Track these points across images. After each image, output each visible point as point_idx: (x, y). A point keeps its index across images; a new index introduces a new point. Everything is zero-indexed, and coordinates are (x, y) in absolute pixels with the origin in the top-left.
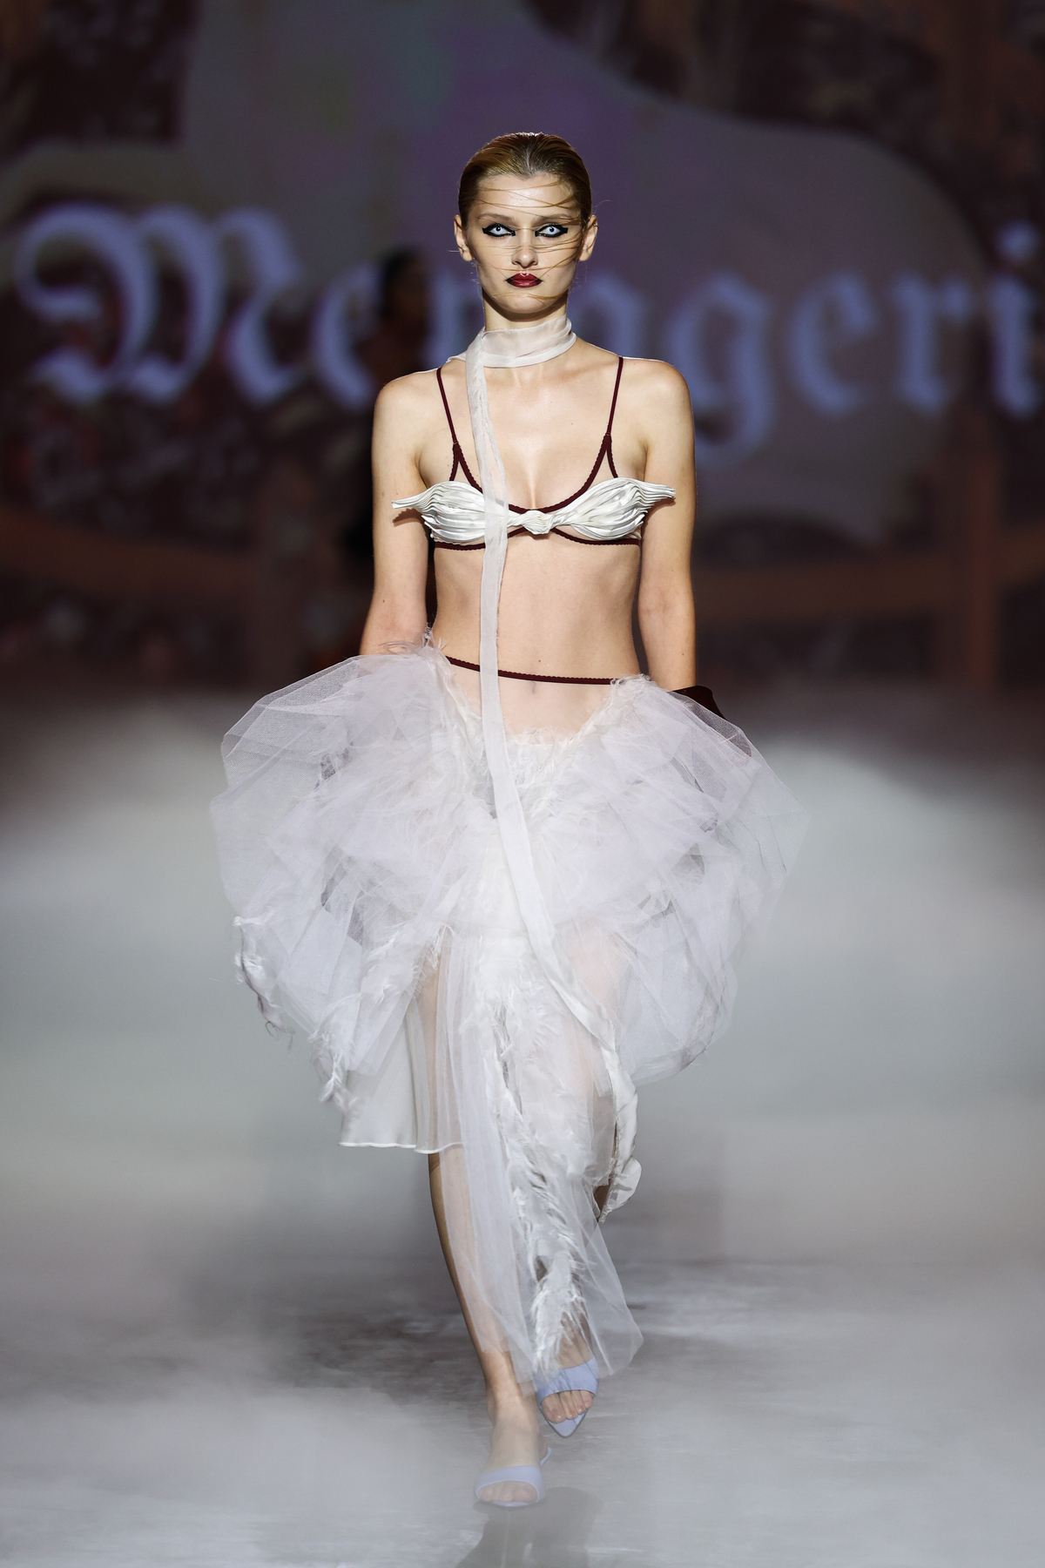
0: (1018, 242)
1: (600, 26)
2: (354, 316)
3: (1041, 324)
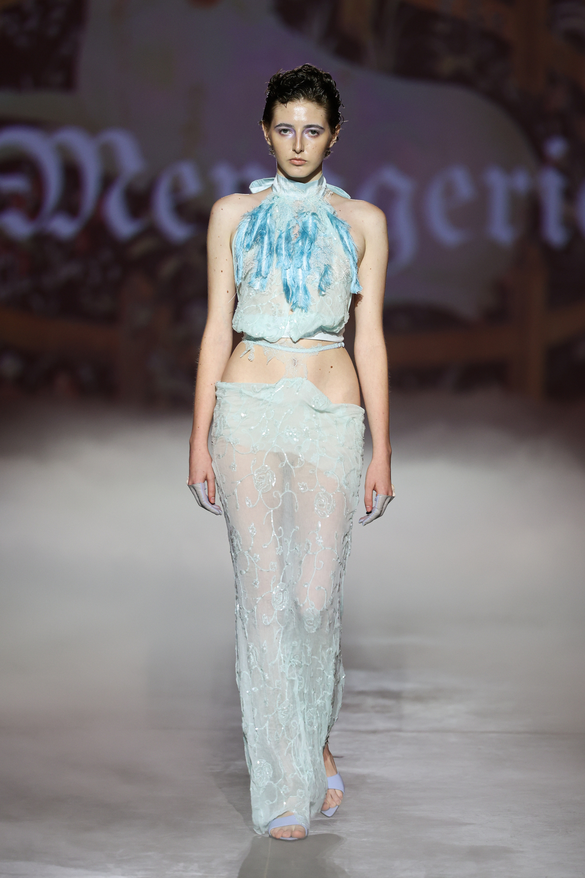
0: (556, 148)
1: (317, 24)
2: (176, 189)
3: (569, 195)
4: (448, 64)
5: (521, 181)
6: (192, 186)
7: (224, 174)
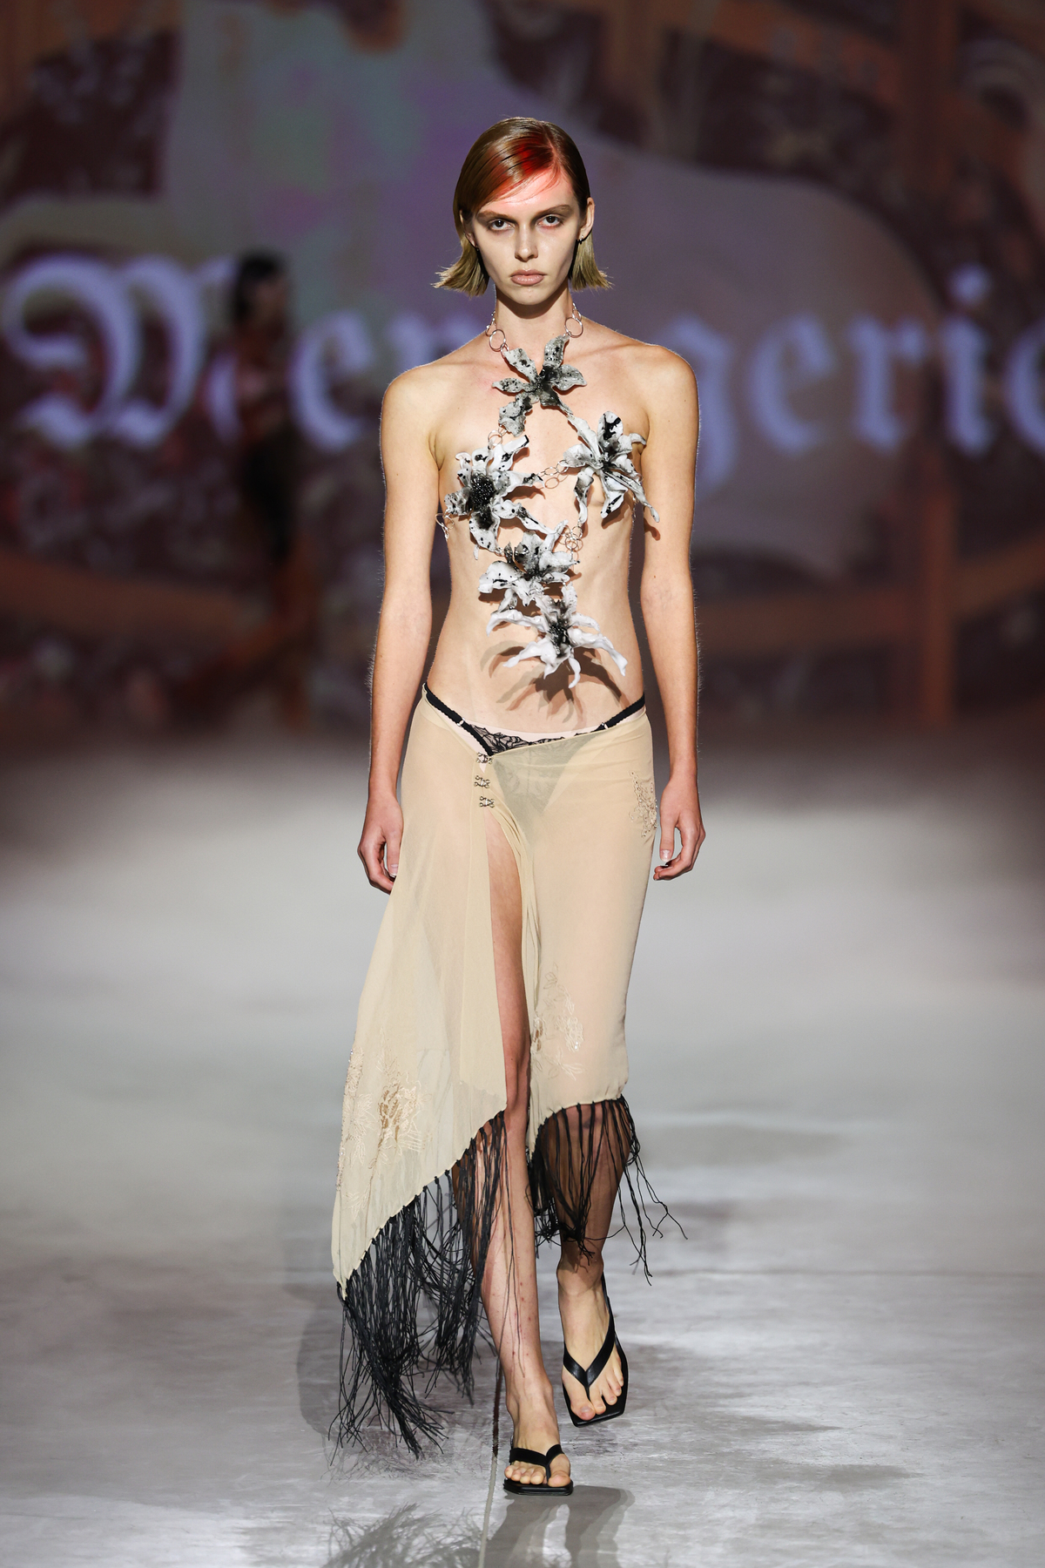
0: (970, 285)
1: (565, 81)
2: (330, 361)
3: (994, 364)
4: (786, 145)
5: (911, 343)
6: (356, 353)
7: (410, 334)
